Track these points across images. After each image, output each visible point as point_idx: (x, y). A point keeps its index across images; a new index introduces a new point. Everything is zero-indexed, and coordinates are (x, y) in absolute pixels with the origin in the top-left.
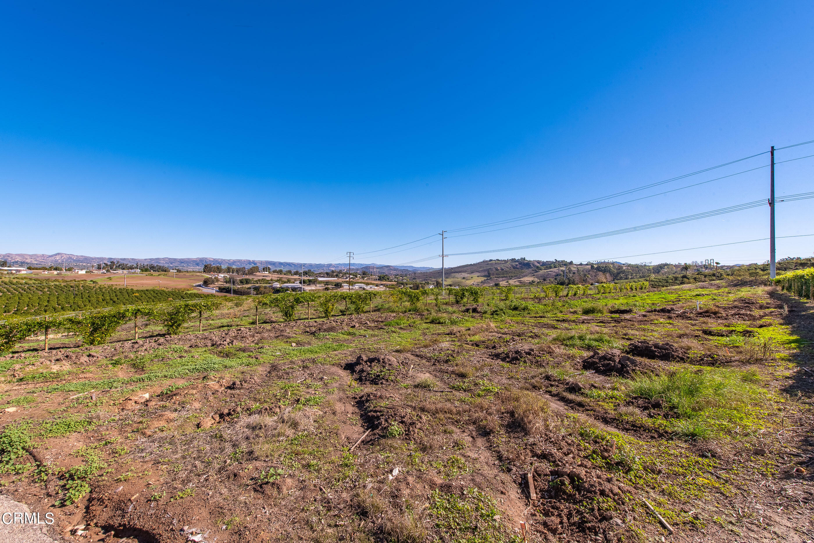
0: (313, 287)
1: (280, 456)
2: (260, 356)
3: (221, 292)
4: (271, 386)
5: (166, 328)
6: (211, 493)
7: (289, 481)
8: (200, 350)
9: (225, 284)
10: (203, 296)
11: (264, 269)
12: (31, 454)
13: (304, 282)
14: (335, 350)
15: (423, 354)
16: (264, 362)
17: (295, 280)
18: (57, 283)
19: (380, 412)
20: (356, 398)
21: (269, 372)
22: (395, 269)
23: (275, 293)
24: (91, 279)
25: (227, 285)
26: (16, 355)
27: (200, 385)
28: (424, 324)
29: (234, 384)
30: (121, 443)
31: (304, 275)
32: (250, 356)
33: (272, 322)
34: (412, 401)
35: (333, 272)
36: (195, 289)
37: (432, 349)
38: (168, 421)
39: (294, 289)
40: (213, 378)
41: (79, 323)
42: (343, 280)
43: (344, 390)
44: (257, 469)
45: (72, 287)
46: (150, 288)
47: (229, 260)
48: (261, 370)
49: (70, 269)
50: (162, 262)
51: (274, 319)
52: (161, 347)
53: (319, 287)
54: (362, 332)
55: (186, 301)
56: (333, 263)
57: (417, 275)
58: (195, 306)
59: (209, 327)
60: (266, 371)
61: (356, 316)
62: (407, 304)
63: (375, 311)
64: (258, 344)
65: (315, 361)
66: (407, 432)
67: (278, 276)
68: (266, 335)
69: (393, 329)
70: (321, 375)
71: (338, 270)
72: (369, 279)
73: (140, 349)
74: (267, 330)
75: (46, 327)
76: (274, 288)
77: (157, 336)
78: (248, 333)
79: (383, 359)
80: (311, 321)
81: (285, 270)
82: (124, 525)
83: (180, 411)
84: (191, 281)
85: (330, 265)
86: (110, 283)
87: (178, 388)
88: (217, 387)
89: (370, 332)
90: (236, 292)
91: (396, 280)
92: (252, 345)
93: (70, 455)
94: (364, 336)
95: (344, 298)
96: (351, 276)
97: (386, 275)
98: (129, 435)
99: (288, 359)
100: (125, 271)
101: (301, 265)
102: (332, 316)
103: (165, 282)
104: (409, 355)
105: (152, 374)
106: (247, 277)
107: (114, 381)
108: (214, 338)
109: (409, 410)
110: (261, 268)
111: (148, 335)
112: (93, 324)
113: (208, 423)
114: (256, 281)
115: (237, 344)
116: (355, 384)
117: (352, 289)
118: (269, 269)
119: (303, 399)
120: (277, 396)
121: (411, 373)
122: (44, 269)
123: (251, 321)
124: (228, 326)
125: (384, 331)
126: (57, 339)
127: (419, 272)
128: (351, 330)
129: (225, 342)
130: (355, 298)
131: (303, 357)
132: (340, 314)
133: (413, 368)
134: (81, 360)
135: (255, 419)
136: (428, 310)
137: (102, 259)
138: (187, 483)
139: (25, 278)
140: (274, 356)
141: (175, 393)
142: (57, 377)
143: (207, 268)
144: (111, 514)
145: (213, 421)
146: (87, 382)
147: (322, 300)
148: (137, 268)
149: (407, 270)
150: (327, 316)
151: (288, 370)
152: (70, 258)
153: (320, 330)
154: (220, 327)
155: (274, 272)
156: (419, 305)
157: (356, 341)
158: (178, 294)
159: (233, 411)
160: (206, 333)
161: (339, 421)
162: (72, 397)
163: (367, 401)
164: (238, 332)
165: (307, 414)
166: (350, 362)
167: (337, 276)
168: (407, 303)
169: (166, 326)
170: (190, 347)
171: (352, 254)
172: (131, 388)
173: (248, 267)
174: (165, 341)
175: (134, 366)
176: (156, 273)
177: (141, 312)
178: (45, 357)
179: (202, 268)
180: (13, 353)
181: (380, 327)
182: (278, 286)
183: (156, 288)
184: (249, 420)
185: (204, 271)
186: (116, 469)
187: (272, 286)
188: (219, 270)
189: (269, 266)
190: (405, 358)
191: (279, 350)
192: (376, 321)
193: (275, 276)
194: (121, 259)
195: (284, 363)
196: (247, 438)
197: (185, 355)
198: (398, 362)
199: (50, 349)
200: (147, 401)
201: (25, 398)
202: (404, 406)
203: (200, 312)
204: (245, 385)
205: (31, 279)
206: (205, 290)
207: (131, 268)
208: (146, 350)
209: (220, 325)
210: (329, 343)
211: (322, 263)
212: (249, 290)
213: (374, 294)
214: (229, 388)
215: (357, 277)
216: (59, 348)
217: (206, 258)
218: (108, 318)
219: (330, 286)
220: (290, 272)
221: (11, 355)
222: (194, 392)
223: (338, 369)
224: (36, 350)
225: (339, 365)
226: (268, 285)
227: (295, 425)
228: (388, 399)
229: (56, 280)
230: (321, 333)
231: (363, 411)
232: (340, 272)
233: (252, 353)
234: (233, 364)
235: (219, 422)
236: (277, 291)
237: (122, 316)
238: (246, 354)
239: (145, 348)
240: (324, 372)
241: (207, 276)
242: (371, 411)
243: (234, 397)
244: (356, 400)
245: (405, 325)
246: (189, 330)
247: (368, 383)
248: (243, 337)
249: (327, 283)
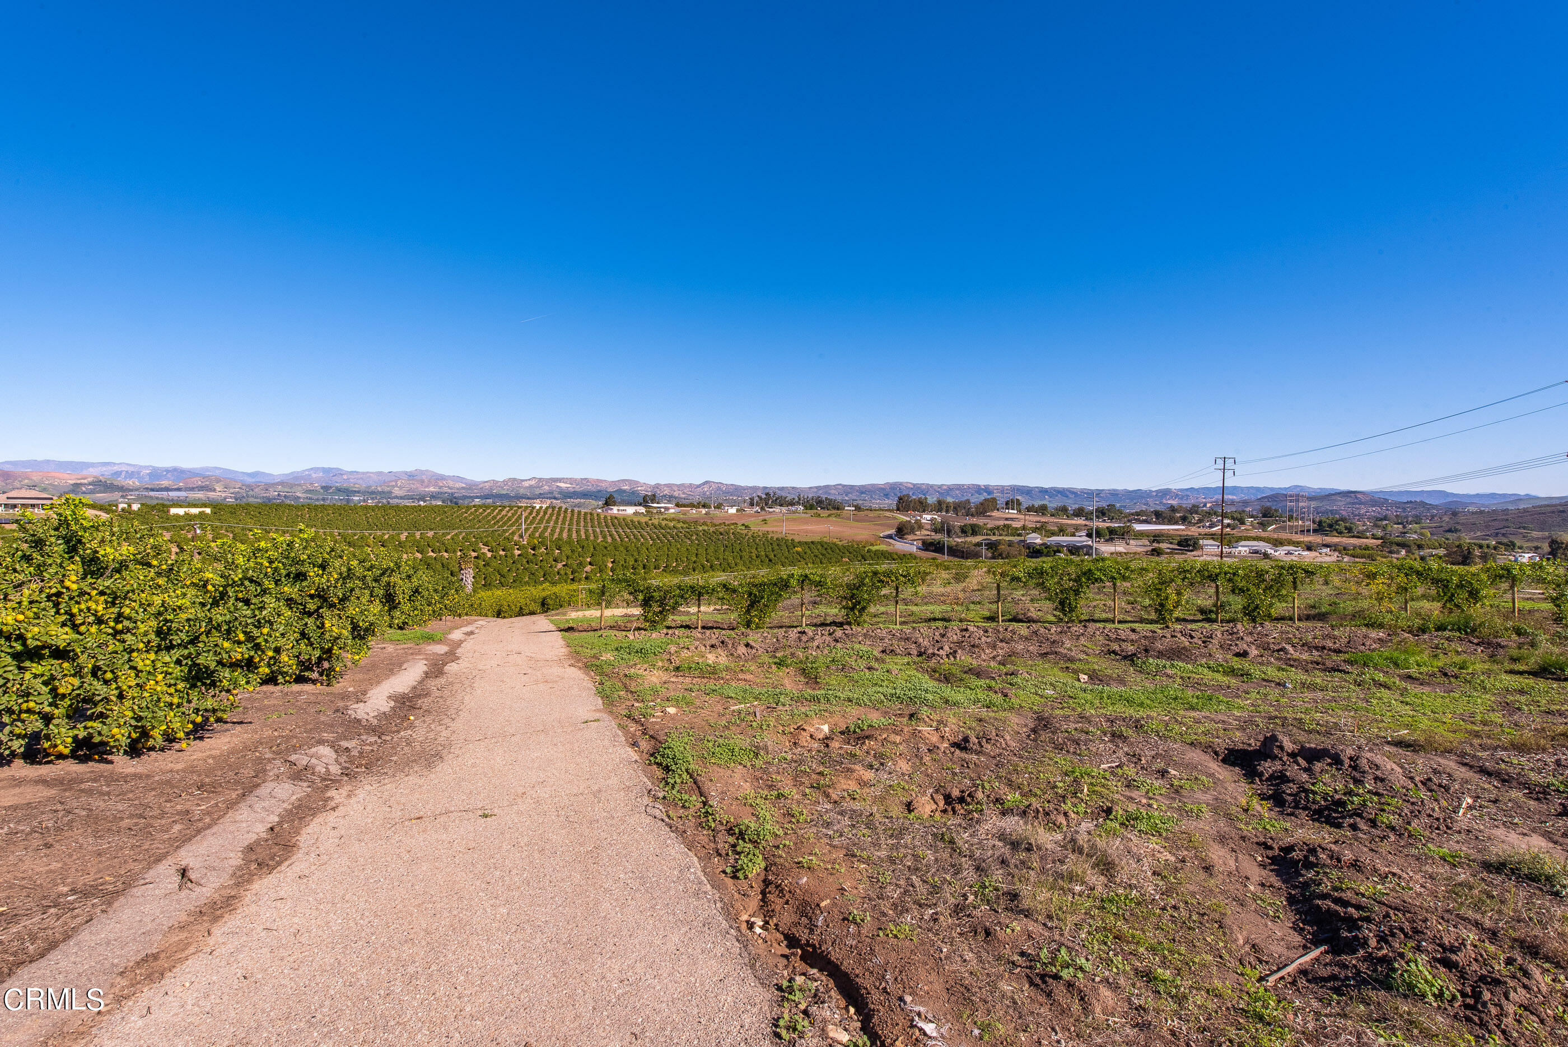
0: (1120, 547)
1: (1078, 926)
2: (1012, 692)
3: (926, 550)
4: (1041, 762)
5: (844, 612)
6: (945, 950)
7: (1105, 992)
8: (899, 660)
9: (933, 534)
10: (895, 557)
11: (1009, 504)
12: (695, 783)
13: (1099, 534)
14: (1192, 708)
15: (1511, 770)
16: (1021, 707)
17: (1077, 528)
18: (706, 528)
19: (1358, 907)
20: (1271, 848)
21: (1034, 731)
22: (1375, 499)
23: (1032, 557)
24: (743, 522)
25: (938, 537)
26: (670, 632)
27: (906, 729)
28: (1504, 676)
29: (966, 739)
30: (799, 803)
31: (1097, 517)
32: (990, 688)
33: (1030, 621)
34: (1477, 907)
35: (1173, 509)
36: (882, 543)
37: (1550, 760)
38: (863, 784)
39: (1074, 550)
40: (927, 719)
41: (734, 591)
42: (1202, 530)
43: (1228, 816)
44: (1030, 936)
45: (721, 534)
46: (816, 539)
47: (940, 487)
48: (1017, 724)
49: (719, 507)
50: (833, 492)
51: (1033, 614)
52: (839, 645)
53: (1135, 546)
54: (1271, 672)
55: (869, 564)
56: (1174, 486)
57: (1462, 519)
58: (888, 574)
59: (911, 619)
60: (1026, 726)
61: (1250, 626)
62: (1433, 609)
63: (1308, 618)
64: (1004, 665)
65: (1142, 726)
66: (1470, 1001)
67: (1038, 519)
68: (1020, 647)
69: (1380, 677)
70: (1160, 764)
71: (1188, 503)
72: (1284, 528)
73: (811, 644)
74: (1021, 637)
75: (699, 594)
76: (1028, 546)
77: (830, 624)
78: (984, 639)
79: (1351, 759)
80: (1120, 626)
81: (1052, 504)
82: (813, 946)
83: (877, 770)
84: (877, 527)
85: (1165, 493)
86: (765, 528)
87: (872, 726)
88: (935, 739)
89: (1298, 675)
90: (955, 552)
91: (1379, 533)
92: (993, 664)
93: (737, 799)
94: (1279, 684)
95: (1213, 578)
96: (1226, 521)
97: (1343, 520)
98: (807, 791)
99: (1073, 709)
100: (784, 509)
101: (1090, 494)
102: (1178, 620)
103: (838, 529)
104: (1449, 764)
105: (830, 692)
106: (974, 520)
107: (781, 694)
108: (921, 640)
109: (1472, 936)
110: (1001, 502)
111: (818, 621)
112: (750, 594)
113: (925, 806)
114: (992, 530)
115: (963, 658)
116: (1261, 808)
117: (1229, 555)
118: (1019, 503)
119: (1120, 812)
120: (1056, 787)
121: (1463, 818)
122: (692, 506)
123: (987, 614)
124: (944, 619)
125: (1347, 677)
126: (709, 614)
127: (1472, 509)
128: (1236, 663)
129: (941, 652)
130: (1246, 577)
131: (1109, 710)
132: (1200, 617)
133: (1470, 808)
134: (739, 652)
135: (1012, 824)
136: (1519, 632)
137: (755, 489)
138: (901, 914)
139: (673, 519)
140: (1042, 696)
141: (867, 733)
142: (712, 672)
143: (904, 504)
144: (795, 918)
145: (934, 807)
146: (748, 687)
147: (1151, 577)
148: (799, 503)
149: (1423, 504)
150: (1161, 619)
151: (1077, 735)
152: (719, 489)
153: (1146, 651)
154: (930, 620)
155: (1029, 509)
156: (1477, 612)
157: (1254, 695)
158: (857, 552)
159: (969, 795)
160: (907, 629)
161: (1223, 892)
162: (732, 708)
163: (1309, 865)
164: (964, 633)
165: (1135, 849)
166: (1241, 746)
167: (1184, 519)
168: (1426, 604)
169: (844, 607)
170: (883, 652)
171: (1229, 464)
172: (803, 710)
173: (976, 499)
174: (844, 636)
175: (803, 671)
176: (825, 513)
177: (810, 580)
178: (698, 639)
179: (893, 502)
180: (669, 628)
181: (1329, 664)
182: (1038, 541)
183: (825, 540)
184: (1003, 824)
185: (898, 509)
186: (795, 844)
187: (1024, 541)
188: (922, 506)
189: (1019, 498)
190: (1435, 771)
191: (1051, 684)
192: (1316, 648)
193: (1032, 520)
194: (778, 488)
195: (1066, 718)
196: (1003, 862)
197: (876, 666)
198: (1412, 778)
199: (703, 628)
200: (827, 738)
201: (684, 697)
202: (1446, 916)
203: (897, 589)
204: (988, 747)
205: (679, 521)
206: (900, 546)
207: (792, 503)
208: (818, 647)
209: (929, 615)
210: (1174, 688)
211: (1144, 486)
212: (978, 549)
213: (1306, 572)
214: (956, 745)
215: (1243, 523)
216: (712, 628)
217: (901, 484)
218: (768, 585)
219: (1164, 546)
220: (1064, 510)
221: (665, 631)
222: (898, 739)
223: (1207, 757)
224: (687, 627)
225: (1209, 748)
226: (1015, 539)
227: (1106, 866)
228: (1384, 878)
229: (705, 524)
230: (1151, 660)
231: (1295, 887)
232: (1194, 509)
233: (993, 683)
234: (960, 697)
235: (944, 811)
236: (1035, 552)
237: (784, 585)
238: (981, 682)
239: (816, 643)
240: (1166, 757)
241: (903, 518)
242: (1324, 896)
243: (968, 767)
244: (1270, 853)
245: (1424, 669)
246: (878, 620)
247: (1303, 814)
248: (973, 646)
249: (1156, 537)
